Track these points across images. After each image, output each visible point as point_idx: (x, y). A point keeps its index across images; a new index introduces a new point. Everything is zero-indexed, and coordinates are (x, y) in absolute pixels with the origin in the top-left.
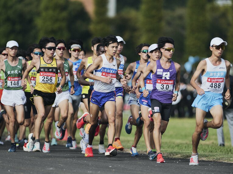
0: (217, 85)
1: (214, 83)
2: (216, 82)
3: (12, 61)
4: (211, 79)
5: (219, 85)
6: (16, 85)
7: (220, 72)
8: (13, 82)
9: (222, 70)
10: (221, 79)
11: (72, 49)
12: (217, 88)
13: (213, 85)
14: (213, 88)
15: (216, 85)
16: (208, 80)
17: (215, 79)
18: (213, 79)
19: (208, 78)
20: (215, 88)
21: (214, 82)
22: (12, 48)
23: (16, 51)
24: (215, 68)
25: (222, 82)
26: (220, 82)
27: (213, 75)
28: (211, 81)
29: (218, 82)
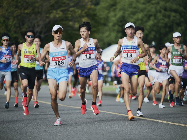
0: (61, 63)
1: (57, 62)
2: (59, 60)
3: (177, 46)
4: (54, 58)
5: (62, 62)
6: (179, 62)
7: (61, 52)
8: (177, 60)
9: (62, 50)
10: (63, 57)
11: (3, 40)
12: (61, 64)
13: (57, 63)
14: (58, 65)
15: (59, 62)
16: (52, 60)
17: (57, 58)
18: (56, 58)
19: (52, 58)
20: (59, 65)
21: (57, 60)
22: (177, 38)
23: (180, 39)
24: (57, 49)
25: (64, 59)
26: (62, 60)
27: (56, 55)
28: (55, 59)
29: (61, 60)
